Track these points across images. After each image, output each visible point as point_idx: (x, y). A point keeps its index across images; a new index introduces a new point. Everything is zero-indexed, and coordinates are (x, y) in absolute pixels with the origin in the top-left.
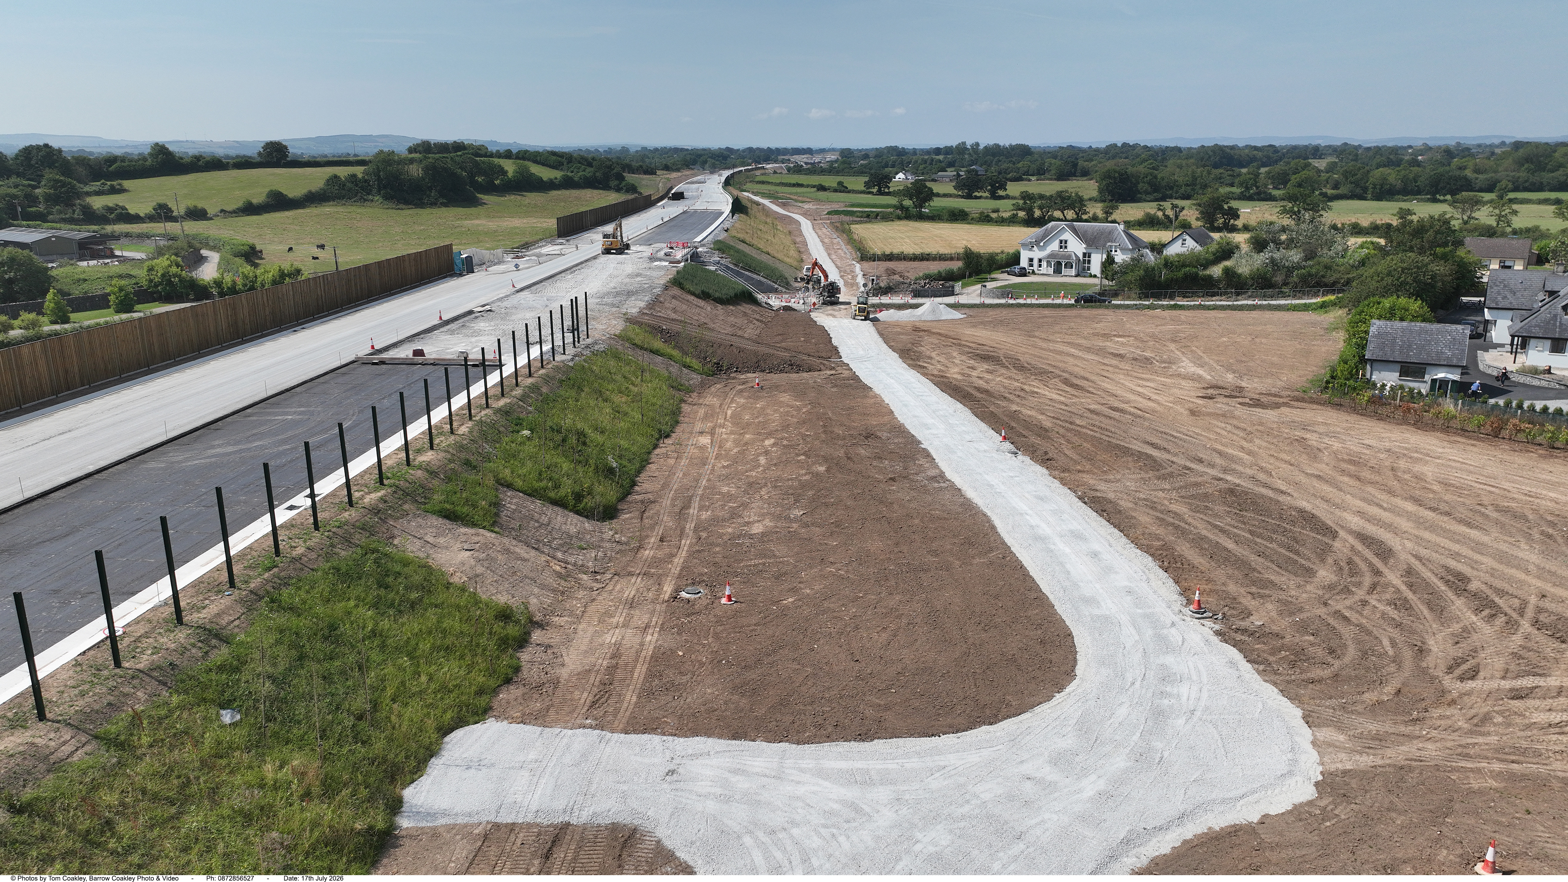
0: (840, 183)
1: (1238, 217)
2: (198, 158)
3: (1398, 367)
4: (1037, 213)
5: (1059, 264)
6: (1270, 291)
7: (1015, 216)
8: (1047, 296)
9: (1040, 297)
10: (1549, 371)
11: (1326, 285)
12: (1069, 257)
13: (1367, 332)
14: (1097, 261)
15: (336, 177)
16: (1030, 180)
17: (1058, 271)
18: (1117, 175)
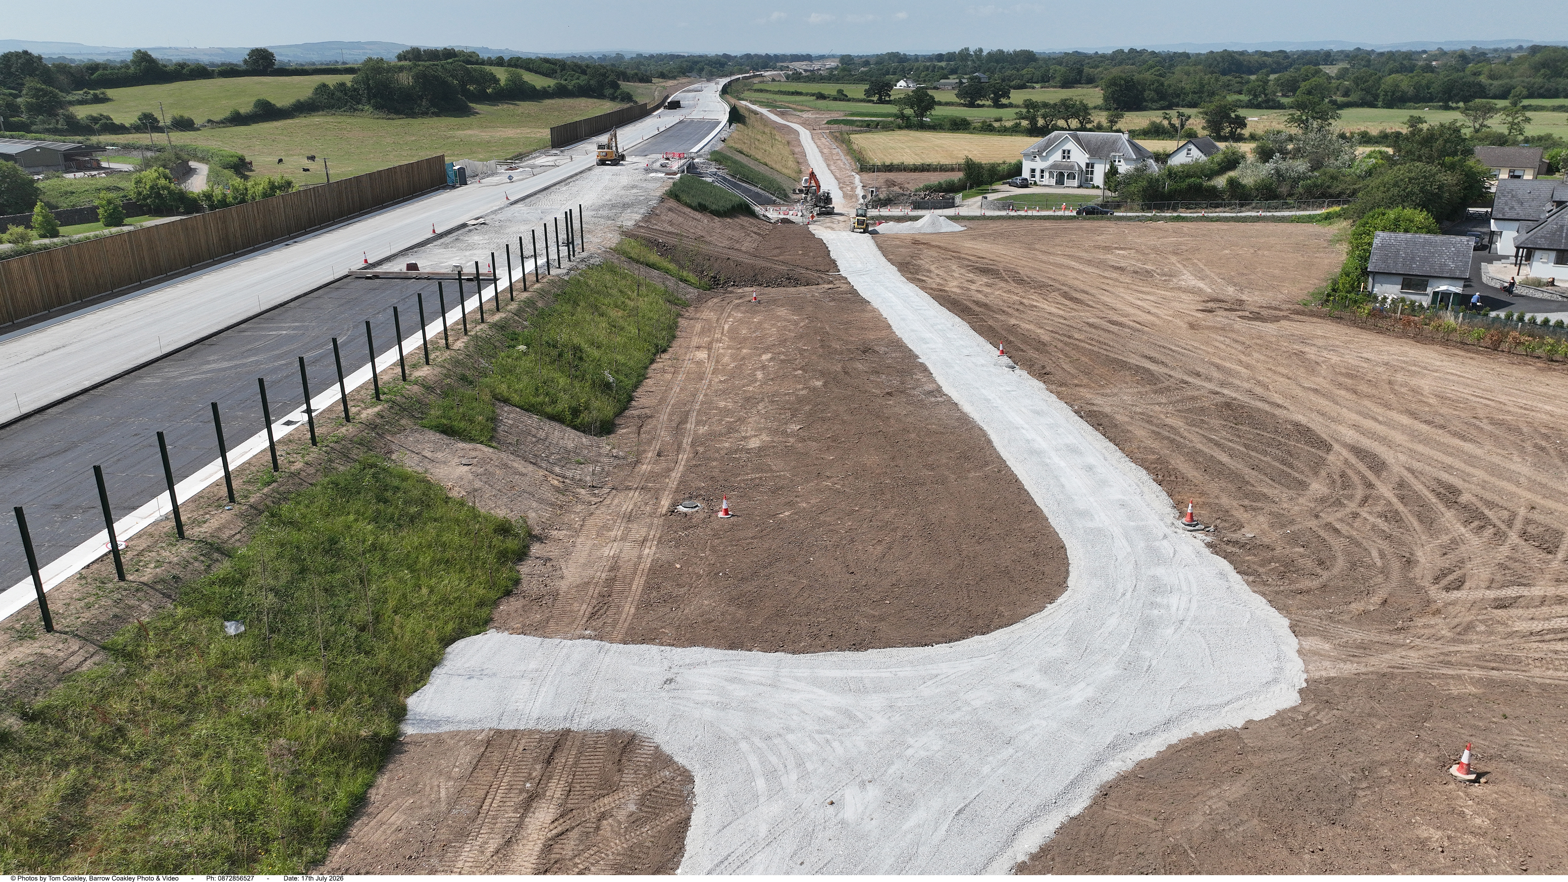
0: (840, 92)
1: (1245, 125)
2: (182, 66)
3: (1400, 279)
4: (1041, 122)
5: (1061, 175)
6: (1274, 203)
7: (1018, 125)
8: (1048, 208)
9: (1041, 209)
10: (1552, 283)
11: (1331, 196)
12: (1072, 167)
13: (1370, 244)
14: (1100, 171)
15: (324, 85)
16: (1034, 88)
17: (1060, 182)
18: (1122, 82)
